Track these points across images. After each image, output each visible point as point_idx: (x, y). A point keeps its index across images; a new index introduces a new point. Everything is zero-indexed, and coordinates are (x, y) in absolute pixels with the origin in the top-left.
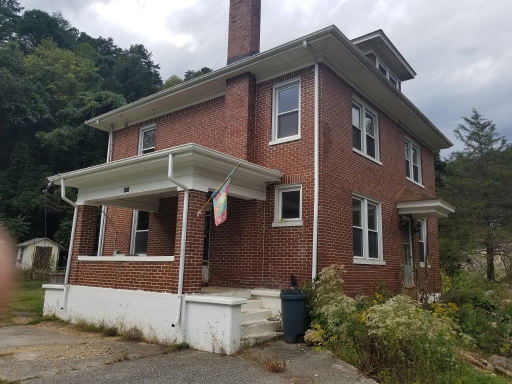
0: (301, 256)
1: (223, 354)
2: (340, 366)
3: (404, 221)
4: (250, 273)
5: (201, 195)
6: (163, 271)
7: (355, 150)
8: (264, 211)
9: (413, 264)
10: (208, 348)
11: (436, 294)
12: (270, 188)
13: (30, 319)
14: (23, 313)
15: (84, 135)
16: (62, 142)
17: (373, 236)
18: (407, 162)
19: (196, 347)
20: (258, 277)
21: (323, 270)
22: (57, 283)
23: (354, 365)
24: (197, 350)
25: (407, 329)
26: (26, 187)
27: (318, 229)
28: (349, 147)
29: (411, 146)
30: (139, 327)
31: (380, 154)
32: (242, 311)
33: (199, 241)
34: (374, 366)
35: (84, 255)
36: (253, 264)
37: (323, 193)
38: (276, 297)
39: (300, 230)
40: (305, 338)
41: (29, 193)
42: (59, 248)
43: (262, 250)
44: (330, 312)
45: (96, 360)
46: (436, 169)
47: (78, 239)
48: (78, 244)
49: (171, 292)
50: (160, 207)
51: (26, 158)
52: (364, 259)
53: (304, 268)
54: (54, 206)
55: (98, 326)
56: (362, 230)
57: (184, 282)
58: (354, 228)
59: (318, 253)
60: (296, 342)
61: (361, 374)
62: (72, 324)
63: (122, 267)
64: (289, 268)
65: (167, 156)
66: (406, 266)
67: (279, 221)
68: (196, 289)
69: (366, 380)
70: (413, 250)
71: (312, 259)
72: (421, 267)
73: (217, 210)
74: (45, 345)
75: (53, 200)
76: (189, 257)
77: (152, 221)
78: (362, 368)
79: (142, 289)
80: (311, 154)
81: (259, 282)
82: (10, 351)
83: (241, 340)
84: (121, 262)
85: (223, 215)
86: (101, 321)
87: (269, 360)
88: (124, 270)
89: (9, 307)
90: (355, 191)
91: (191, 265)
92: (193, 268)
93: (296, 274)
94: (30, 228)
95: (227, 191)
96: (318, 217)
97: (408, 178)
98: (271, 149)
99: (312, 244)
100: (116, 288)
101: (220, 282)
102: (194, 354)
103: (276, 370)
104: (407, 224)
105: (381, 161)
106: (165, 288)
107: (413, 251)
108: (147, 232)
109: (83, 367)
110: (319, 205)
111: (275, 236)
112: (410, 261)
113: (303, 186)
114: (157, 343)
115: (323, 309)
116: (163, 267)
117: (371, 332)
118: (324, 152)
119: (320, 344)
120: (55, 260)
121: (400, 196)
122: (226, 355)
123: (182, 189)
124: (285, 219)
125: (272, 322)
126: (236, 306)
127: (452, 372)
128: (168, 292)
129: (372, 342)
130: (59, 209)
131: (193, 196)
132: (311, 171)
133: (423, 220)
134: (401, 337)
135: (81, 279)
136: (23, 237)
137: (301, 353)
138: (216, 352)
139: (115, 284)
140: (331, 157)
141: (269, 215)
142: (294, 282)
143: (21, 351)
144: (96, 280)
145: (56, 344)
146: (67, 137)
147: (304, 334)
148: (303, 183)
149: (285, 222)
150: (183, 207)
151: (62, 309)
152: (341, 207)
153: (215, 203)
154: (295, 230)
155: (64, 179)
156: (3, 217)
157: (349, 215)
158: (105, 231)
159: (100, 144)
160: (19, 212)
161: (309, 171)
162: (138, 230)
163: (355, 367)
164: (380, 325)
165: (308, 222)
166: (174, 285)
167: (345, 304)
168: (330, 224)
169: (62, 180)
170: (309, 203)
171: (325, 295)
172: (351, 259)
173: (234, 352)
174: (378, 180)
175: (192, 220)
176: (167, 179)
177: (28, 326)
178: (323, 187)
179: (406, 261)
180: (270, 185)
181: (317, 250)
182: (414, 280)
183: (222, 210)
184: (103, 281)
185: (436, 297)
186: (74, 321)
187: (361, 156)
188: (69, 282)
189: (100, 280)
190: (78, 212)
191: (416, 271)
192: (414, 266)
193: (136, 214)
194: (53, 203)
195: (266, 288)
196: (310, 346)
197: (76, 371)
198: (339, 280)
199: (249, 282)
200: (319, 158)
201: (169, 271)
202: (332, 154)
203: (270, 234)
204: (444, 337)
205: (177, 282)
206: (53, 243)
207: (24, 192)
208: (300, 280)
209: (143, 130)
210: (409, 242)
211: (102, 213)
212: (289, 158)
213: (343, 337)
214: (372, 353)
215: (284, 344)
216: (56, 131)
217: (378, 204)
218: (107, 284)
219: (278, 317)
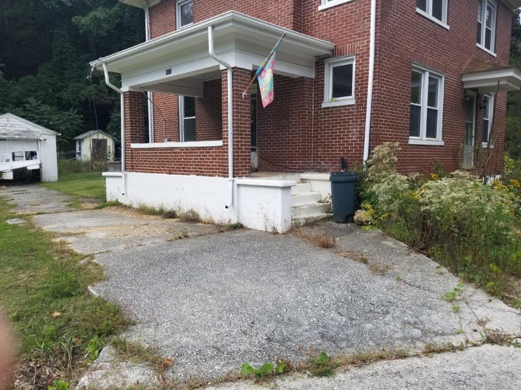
0: (352, 138)
1: (275, 233)
2: (390, 243)
3: (469, 96)
4: (299, 157)
5: (245, 73)
6: (213, 156)
7: (419, 10)
8: (313, 90)
9: (475, 144)
10: (261, 227)
11: (496, 176)
12: (319, 63)
13: (96, 205)
14: (89, 200)
15: (121, 17)
16: (99, 27)
17: (432, 114)
18: (479, 25)
19: (249, 227)
20: (307, 161)
21: (376, 149)
22: (115, 170)
23: (404, 242)
24: (250, 229)
25: (463, 204)
26: (72, 78)
27: (372, 107)
28: (412, 8)
29: (486, 4)
30: (195, 210)
31: (448, 15)
32: (292, 194)
33: (246, 124)
34: (425, 243)
35: (136, 143)
36: (302, 148)
37: (379, 65)
38: (326, 181)
39: (353, 109)
40: (355, 218)
41: (76, 84)
42: (114, 140)
43: (311, 134)
44: (381, 190)
45: (159, 237)
46: (512, 35)
47: (128, 126)
48: (129, 132)
49: (222, 176)
50: (204, 91)
51: (66, 47)
52: (421, 139)
53: (355, 151)
54: (102, 97)
55: (157, 209)
56: (420, 107)
57: (234, 166)
58: (412, 105)
59: (370, 134)
60: (346, 222)
61: (411, 250)
62: (134, 208)
63: (174, 153)
64: (339, 151)
65: (206, 29)
66: (466, 146)
67: (329, 100)
68: (246, 173)
69: (416, 255)
70: (476, 128)
71: (364, 141)
72: (483, 147)
73: (263, 90)
74: (112, 226)
75: (100, 91)
76: (237, 141)
77: (198, 108)
78: (413, 245)
79: (195, 174)
80: (367, 18)
81: (308, 166)
82: (82, 230)
83: (292, 220)
84: (171, 149)
85: (270, 95)
86: (160, 205)
87: (319, 237)
88: (176, 156)
89: (76, 195)
90: (416, 62)
91: (239, 149)
92: (241, 152)
93: (347, 157)
94: (83, 121)
95: (272, 67)
96: (373, 93)
97: (478, 45)
98: (321, 15)
99: (365, 124)
100: (170, 173)
101: (269, 168)
102: (248, 232)
103: (326, 246)
104: (472, 99)
105: (448, 24)
106: (216, 172)
107: (476, 130)
108: (194, 119)
109: (148, 243)
110: (374, 79)
111: (325, 118)
112: (471, 141)
113: (356, 58)
114: (213, 223)
115: (375, 187)
116: (213, 152)
117: (423, 209)
118: (382, 14)
119: (370, 223)
120: (111, 151)
121: (467, 67)
122: (278, 233)
123: (225, 68)
124: (335, 99)
125: (321, 204)
126: (286, 188)
127: (508, 246)
128: (219, 176)
129: (424, 219)
130: (107, 101)
131: (236, 75)
132: (367, 39)
133: (491, 95)
134: (456, 212)
135: (137, 166)
136: (78, 130)
137: (351, 231)
138: (268, 231)
139: (169, 170)
140: (390, 20)
141: (318, 94)
142: (344, 164)
143: (91, 231)
144: (150, 167)
145: (121, 225)
146: (104, 20)
147: (354, 215)
148: (357, 55)
149: (336, 101)
150: (227, 88)
151: (123, 194)
152: (398, 81)
153: (260, 81)
154: (346, 110)
155: (106, 63)
156: (56, 111)
157: (407, 90)
158: (154, 120)
159: (138, 27)
160: (71, 105)
161: (364, 39)
162: (185, 117)
163: (405, 244)
164: (434, 200)
165: (361, 100)
166: (225, 169)
167: (398, 181)
168: (386, 102)
169: (103, 64)
170: (363, 78)
171: (377, 174)
172: (406, 139)
173: (285, 230)
174: (443, 49)
175: (237, 101)
176: (209, 56)
177: (94, 211)
178: (379, 58)
179: (467, 141)
180: (320, 59)
181: (370, 131)
182: (474, 161)
183: (268, 89)
184: (158, 167)
185: (496, 178)
186: (135, 206)
187: (425, 18)
188: (126, 169)
189: (155, 167)
190: (125, 98)
191: (477, 152)
192: (475, 145)
193: (181, 99)
194: (101, 95)
195: (315, 172)
196: (360, 225)
197: (141, 247)
198: (392, 158)
199: (298, 166)
200: (376, 22)
201: (219, 156)
202: (391, 17)
203: (319, 115)
204: (503, 210)
205: (228, 166)
206: (107, 135)
207: (72, 84)
208: (350, 163)
209: (179, 4)
210: (472, 121)
211: (149, 101)
212: (341, 25)
213: (394, 216)
214: (423, 230)
215: (334, 223)
216: (92, 14)
217: (441, 77)
218: (161, 170)
219: (328, 200)
